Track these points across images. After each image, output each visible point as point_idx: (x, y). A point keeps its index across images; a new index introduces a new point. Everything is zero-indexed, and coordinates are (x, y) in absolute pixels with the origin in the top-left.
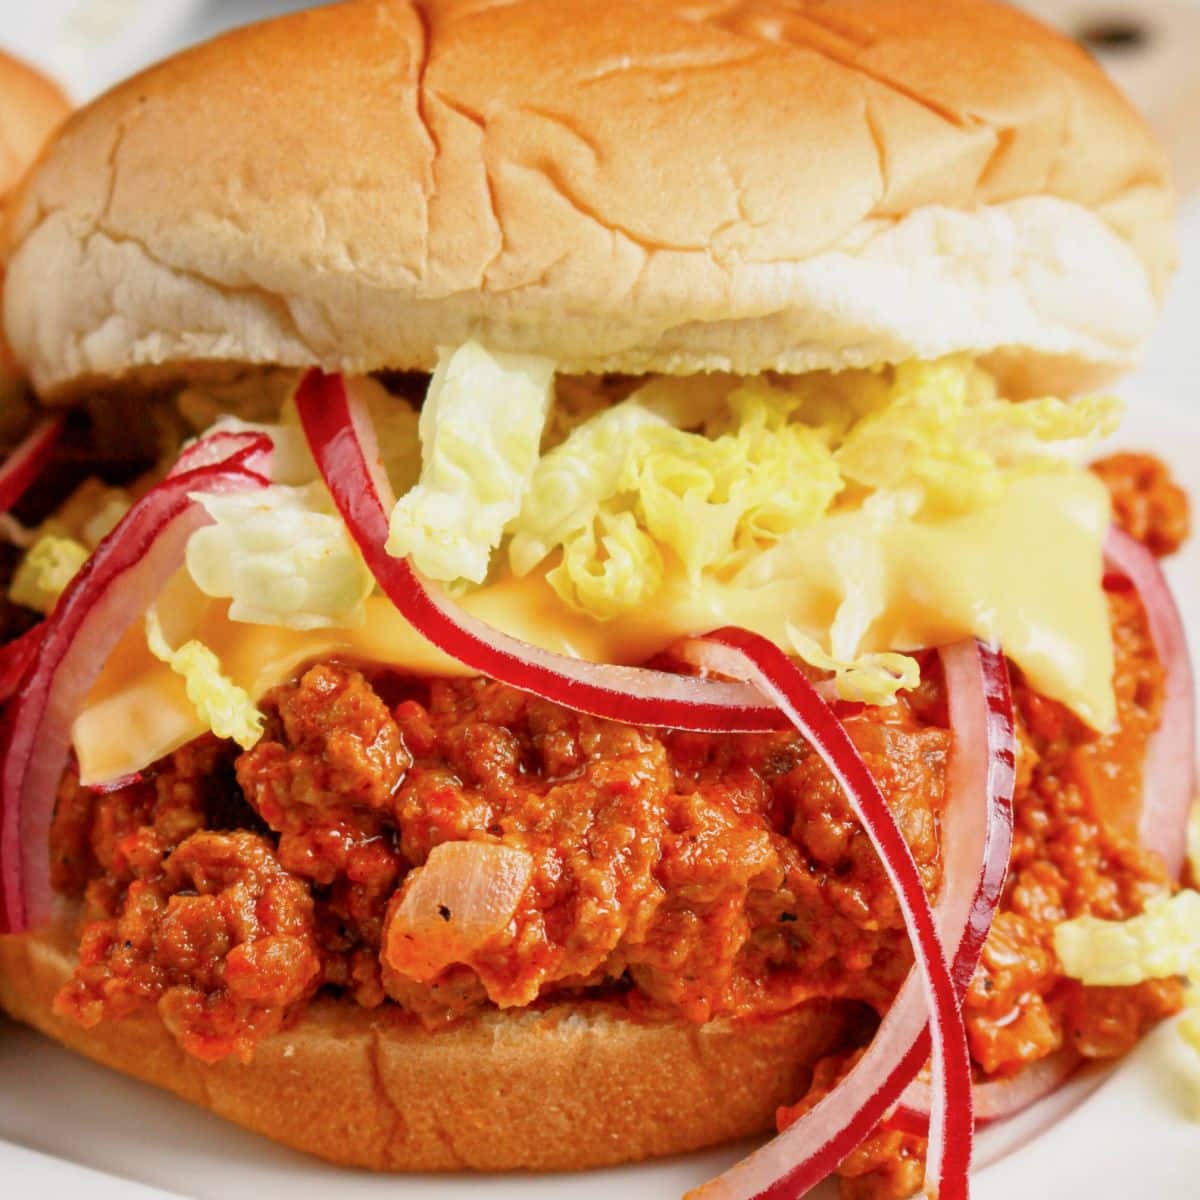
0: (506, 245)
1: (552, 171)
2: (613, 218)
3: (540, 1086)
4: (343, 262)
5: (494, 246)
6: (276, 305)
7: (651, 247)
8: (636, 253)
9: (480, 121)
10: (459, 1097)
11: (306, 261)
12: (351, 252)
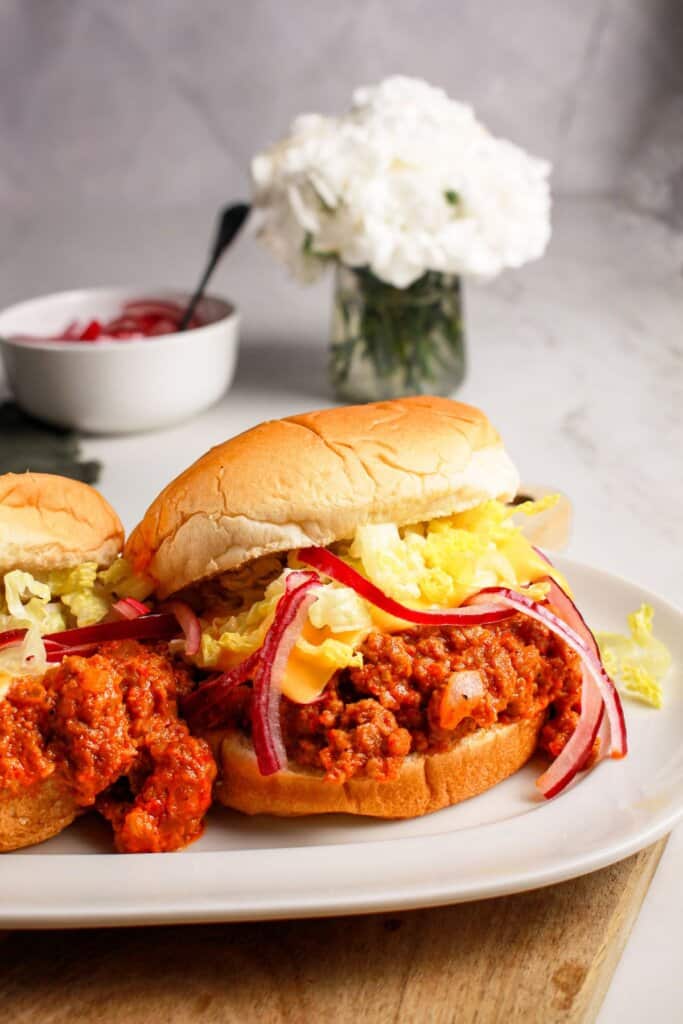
0: (377, 485)
1: (383, 459)
2: (407, 468)
3: (481, 761)
4: (326, 503)
5: (374, 487)
6: (304, 524)
7: (421, 475)
8: (417, 479)
9: (350, 447)
10: (457, 773)
11: (314, 504)
12: (328, 498)
